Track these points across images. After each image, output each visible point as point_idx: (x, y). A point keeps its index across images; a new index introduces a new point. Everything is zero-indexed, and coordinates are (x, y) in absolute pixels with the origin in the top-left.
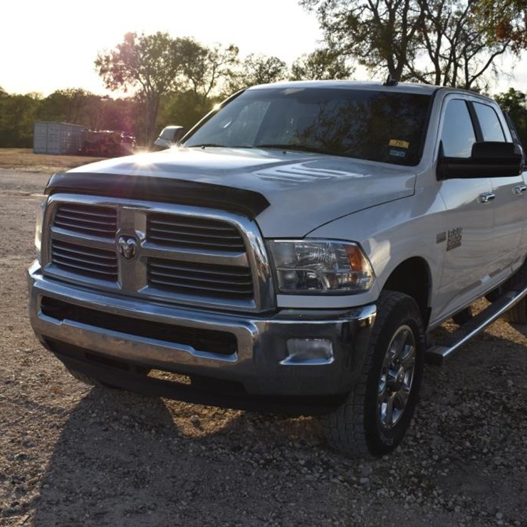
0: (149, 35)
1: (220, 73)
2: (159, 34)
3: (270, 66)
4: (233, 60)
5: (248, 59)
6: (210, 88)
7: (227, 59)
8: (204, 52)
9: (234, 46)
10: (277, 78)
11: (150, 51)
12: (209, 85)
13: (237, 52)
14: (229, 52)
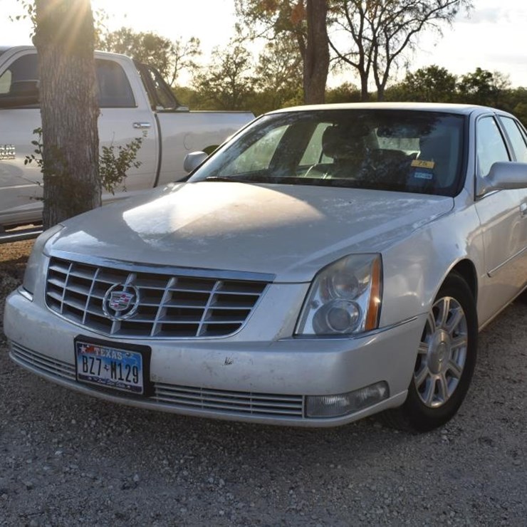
0: (114, 31)
1: (182, 64)
2: (124, 30)
3: (237, 56)
4: (195, 52)
5: (215, 50)
6: (173, 80)
7: (189, 50)
8: (167, 45)
9: (196, 38)
10: (244, 68)
11: (115, 46)
12: (172, 77)
13: (198, 43)
14: (190, 44)
